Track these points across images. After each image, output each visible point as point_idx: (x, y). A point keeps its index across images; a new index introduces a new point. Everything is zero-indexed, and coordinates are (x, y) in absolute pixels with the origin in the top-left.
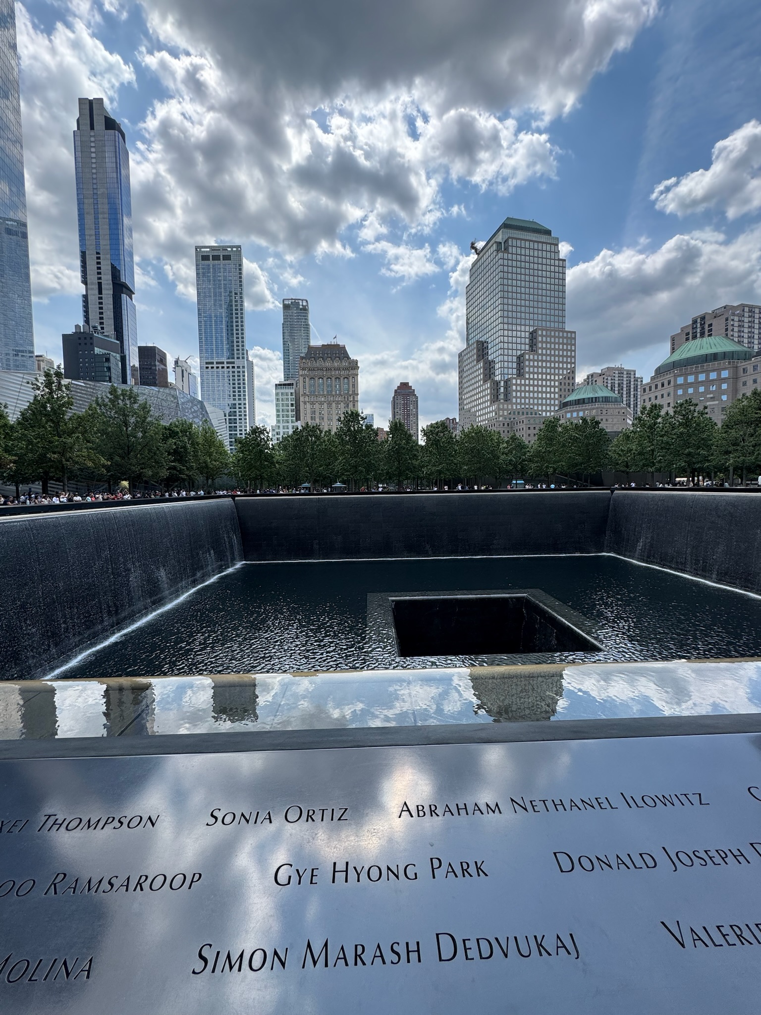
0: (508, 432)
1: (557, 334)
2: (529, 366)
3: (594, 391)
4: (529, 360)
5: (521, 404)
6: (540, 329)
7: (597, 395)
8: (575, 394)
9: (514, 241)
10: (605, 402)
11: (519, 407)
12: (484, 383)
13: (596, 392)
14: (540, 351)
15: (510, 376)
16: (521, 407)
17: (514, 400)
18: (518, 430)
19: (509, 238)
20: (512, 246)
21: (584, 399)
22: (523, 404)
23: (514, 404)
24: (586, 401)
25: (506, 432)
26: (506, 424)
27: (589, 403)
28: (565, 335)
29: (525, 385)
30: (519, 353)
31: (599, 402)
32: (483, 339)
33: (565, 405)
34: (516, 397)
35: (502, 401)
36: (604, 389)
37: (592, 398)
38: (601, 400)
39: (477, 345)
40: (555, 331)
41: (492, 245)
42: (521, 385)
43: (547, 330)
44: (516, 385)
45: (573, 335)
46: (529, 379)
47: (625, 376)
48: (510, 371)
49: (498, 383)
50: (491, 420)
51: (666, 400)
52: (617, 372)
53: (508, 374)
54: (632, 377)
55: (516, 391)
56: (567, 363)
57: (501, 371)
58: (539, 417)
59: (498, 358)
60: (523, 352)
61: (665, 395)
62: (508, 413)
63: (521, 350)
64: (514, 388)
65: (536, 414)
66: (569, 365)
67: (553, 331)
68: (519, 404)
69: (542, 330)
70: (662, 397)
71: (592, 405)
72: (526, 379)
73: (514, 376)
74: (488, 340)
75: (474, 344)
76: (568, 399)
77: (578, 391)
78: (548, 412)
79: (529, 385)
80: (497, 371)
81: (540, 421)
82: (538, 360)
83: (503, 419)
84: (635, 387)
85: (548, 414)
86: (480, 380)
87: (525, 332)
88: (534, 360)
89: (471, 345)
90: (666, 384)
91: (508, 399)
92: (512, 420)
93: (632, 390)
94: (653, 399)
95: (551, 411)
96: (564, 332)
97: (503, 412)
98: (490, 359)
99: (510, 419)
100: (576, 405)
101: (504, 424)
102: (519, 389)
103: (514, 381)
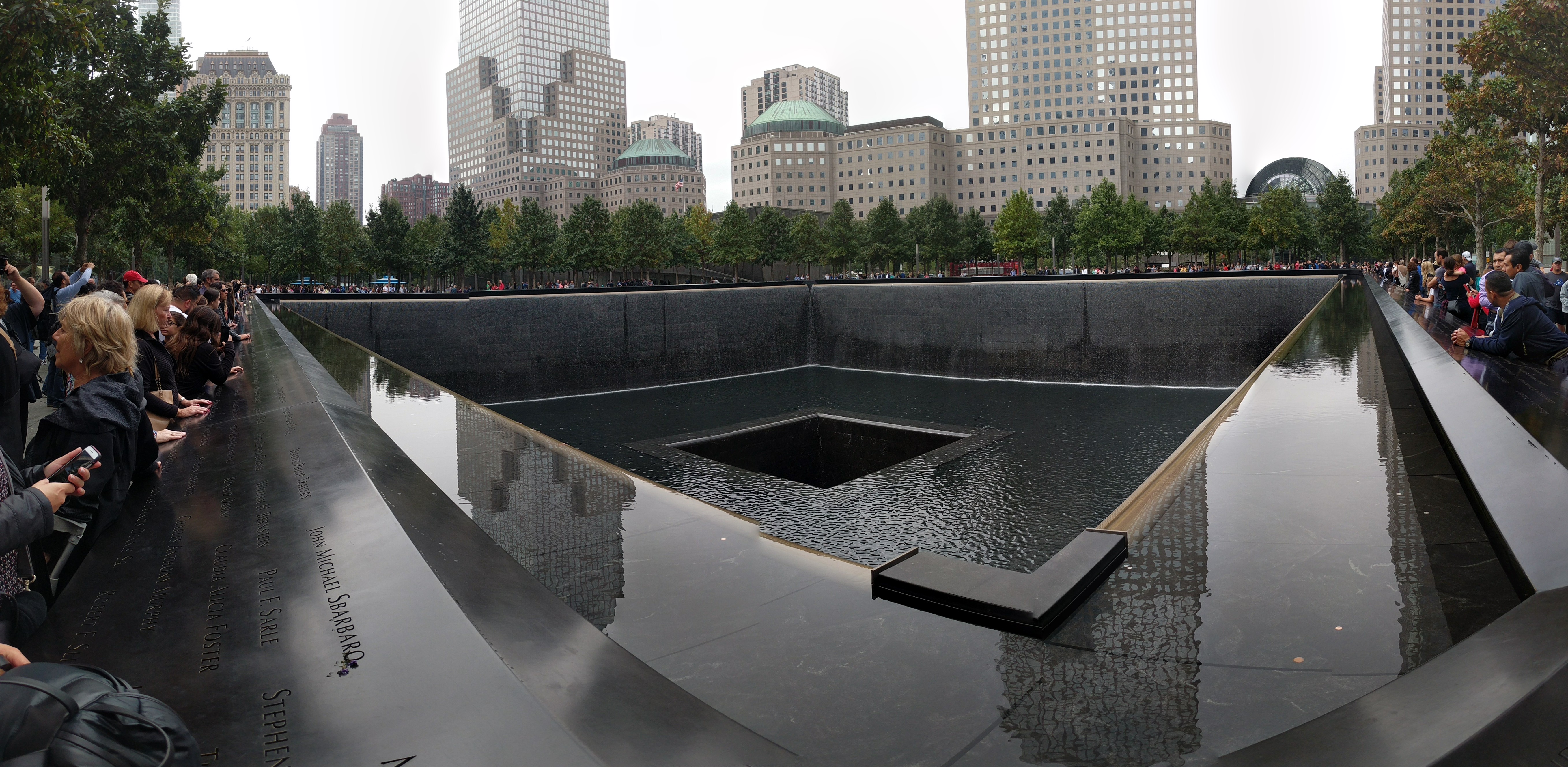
1: (600, 61)
2: (564, 102)
3: (660, 146)
4: (564, 93)
5: (554, 157)
6: (577, 52)
7: (665, 154)
8: (635, 149)
10: (676, 164)
11: (551, 161)
12: (494, 120)
13: (663, 150)
14: (578, 83)
15: (536, 114)
16: (553, 161)
17: (544, 151)
18: (554, 197)
21: (648, 157)
22: (557, 157)
23: (544, 156)
24: (651, 160)
25: (534, 199)
27: (655, 163)
28: (611, 64)
29: (559, 129)
30: (548, 81)
31: (668, 163)
32: (489, 55)
33: (623, 163)
34: (547, 147)
35: (525, 151)
36: (673, 146)
37: (659, 157)
38: (670, 160)
39: (480, 63)
40: (598, 57)
42: (553, 128)
43: (586, 55)
44: (546, 128)
45: (622, 66)
46: (565, 121)
47: (681, 130)
48: (536, 106)
49: (517, 124)
50: (509, 180)
51: (763, 170)
52: (671, 123)
53: (533, 111)
54: (689, 132)
55: (547, 137)
56: (615, 103)
57: (522, 105)
58: (584, 179)
59: (515, 86)
60: (553, 81)
61: (762, 164)
62: (535, 170)
63: (550, 77)
64: (543, 132)
65: (575, 174)
66: (618, 107)
67: (595, 56)
68: (551, 157)
69: (581, 53)
70: (758, 166)
71: (660, 167)
72: (559, 121)
73: (542, 115)
74: (497, 58)
75: (473, 60)
76: (624, 156)
77: (638, 144)
78: (587, 171)
79: (565, 130)
80: (516, 105)
81: (586, 185)
82: (575, 95)
83: (529, 180)
84: (694, 146)
85: (587, 174)
86: (488, 116)
87: (556, 52)
88: (570, 95)
89: (470, 62)
90: (762, 149)
91: (533, 149)
92: (542, 180)
93: (690, 149)
94: (747, 167)
95: (589, 170)
96: (609, 59)
97: (528, 168)
98: (502, 85)
99: (539, 179)
100: (637, 164)
101: (530, 187)
102: (550, 134)
103: (543, 122)
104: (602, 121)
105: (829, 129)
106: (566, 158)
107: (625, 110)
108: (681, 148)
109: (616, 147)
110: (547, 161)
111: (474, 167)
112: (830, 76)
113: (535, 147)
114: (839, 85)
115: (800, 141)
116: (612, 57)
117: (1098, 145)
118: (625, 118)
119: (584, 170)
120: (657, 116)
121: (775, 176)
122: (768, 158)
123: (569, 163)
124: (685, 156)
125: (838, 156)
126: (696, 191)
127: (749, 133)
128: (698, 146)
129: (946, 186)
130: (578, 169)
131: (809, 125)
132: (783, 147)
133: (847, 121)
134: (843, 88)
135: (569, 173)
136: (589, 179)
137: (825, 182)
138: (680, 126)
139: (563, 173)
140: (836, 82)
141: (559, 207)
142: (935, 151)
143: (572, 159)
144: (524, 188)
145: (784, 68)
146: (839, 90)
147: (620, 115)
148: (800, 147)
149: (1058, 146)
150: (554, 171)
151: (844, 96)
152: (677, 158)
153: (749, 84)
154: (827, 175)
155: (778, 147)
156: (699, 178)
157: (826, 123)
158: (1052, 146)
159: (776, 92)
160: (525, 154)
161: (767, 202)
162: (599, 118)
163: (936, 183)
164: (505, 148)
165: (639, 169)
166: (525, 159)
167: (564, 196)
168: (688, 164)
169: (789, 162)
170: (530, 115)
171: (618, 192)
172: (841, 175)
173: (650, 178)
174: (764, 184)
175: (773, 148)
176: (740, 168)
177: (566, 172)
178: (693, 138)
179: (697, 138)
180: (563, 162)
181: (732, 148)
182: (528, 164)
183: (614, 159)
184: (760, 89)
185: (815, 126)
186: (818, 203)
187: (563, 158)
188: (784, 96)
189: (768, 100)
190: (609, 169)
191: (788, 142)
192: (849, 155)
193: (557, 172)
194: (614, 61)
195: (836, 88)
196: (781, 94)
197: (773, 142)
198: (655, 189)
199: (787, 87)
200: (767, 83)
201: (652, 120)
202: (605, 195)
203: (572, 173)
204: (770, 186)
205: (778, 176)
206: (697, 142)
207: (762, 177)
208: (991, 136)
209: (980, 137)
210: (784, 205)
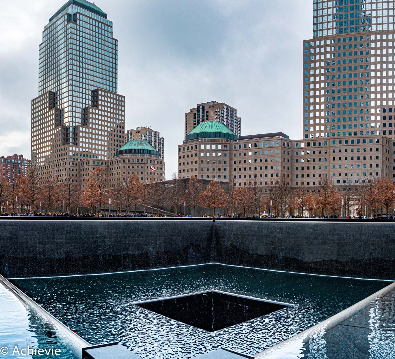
0: (76, 170)
1: (112, 96)
2: (92, 118)
3: (141, 144)
4: (92, 113)
5: (86, 148)
6: (100, 90)
7: (143, 148)
8: (128, 145)
9: (81, 16)
10: (149, 154)
11: (84, 150)
12: (55, 127)
13: (143, 146)
14: (100, 107)
15: (77, 124)
16: (86, 150)
17: (81, 145)
18: (85, 170)
19: (77, 13)
20: (80, 20)
21: (135, 150)
23: (81, 147)
24: (136, 151)
25: (75, 170)
26: (75, 164)
27: (138, 153)
28: (117, 97)
29: (89, 133)
30: (84, 106)
31: (145, 153)
32: (54, 91)
33: (122, 152)
34: (82, 142)
35: (71, 144)
36: (148, 144)
37: (141, 150)
38: (146, 152)
39: (49, 95)
40: (111, 93)
41: (64, 15)
42: (86, 132)
43: (105, 92)
44: (82, 132)
45: (123, 99)
46: (92, 128)
47: (153, 135)
48: (77, 120)
49: (67, 129)
50: (62, 159)
51: (194, 159)
52: (148, 132)
53: (76, 122)
54: (157, 137)
55: (82, 137)
56: (119, 119)
57: (70, 119)
58: (101, 160)
59: (67, 108)
60: (87, 106)
61: (194, 155)
62: (76, 155)
63: (85, 104)
64: (81, 134)
65: (97, 157)
66: (120, 122)
67: (109, 92)
68: (84, 148)
69: (102, 91)
70: (192, 156)
71: (141, 155)
72: (89, 128)
73: (80, 125)
74: (58, 92)
75: (46, 93)
76: (123, 148)
77: (130, 142)
78: (103, 156)
79: (92, 133)
80: (67, 119)
81: (102, 164)
82: (98, 114)
83: (72, 159)
84: (159, 144)
85: (103, 157)
86: (52, 125)
87: (89, 90)
88: (95, 114)
89: (44, 94)
90: (194, 147)
91: (76, 143)
92: (79, 160)
93: (157, 146)
94: (186, 157)
95: (104, 156)
96: (117, 95)
97: (72, 154)
98: (60, 108)
99: (77, 159)
100: (129, 153)
101: (73, 163)
102: (84, 135)
103: (81, 129)
104: (112, 129)
105: (229, 137)
106: (92, 149)
107: (124, 123)
108: (153, 145)
109: (118, 143)
110: (82, 150)
111: (44, 152)
112: (232, 108)
113: (76, 142)
114: (236, 113)
115: (214, 144)
116: (118, 94)
117: (370, 151)
118: (123, 128)
119: (101, 155)
120: (141, 127)
121: (200, 162)
122: (197, 152)
123: (93, 151)
124: (154, 150)
125: (234, 152)
126: (159, 169)
127: (189, 138)
128: (161, 145)
129: (290, 170)
130: (98, 155)
131: (219, 135)
132: (205, 147)
133: (240, 134)
134: (238, 115)
135: (94, 157)
136: (104, 160)
137: (227, 166)
138: (153, 133)
139: (90, 157)
140: (234, 112)
141: (87, 175)
142: (284, 151)
143: (95, 149)
144: (69, 164)
145: (208, 103)
146: (236, 116)
147: (121, 126)
148: (214, 147)
149: (349, 150)
150: (86, 156)
151: (238, 120)
152: (150, 151)
153: (189, 112)
154: (228, 162)
155: (202, 147)
156: (161, 162)
157: (228, 134)
158: (346, 151)
159: (203, 116)
160: (71, 146)
161: (196, 176)
162: (110, 127)
163: (284, 168)
164: (60, 143)
165: (129, 156)
166: (71, 148)
167: (90, 169)
168: (156, 155)
169: (208, 155)
170: (74, 125)
171: (119, 168)
172: (235, 162)
173: (136, 161)
174: (195, 166)
175: (200, 146)
176: (182, 157)
177: (92, 156)
178: (159, 140)
179: (161, 140)
180: (90, 151)
181: (179, 146)
182: (72, 151)
183: (117, 150)
184: (195, 114)
185: (222, 136)
186: (222, 177)
187: (91, 149)
188: (207, 119)
189: (199, 121)
190: (114, 156)
191: (208, 144)
192: (240, 152)
193: (87, 156)
194: (119, 96)
195: (234, 115)
196: (205, 117)
197: (200, 144)
198: (138, 167)
199: (209, 114)
200: (199, 111)
201: (138, 129)
202: (111, 169)
203: (95, 157)
204: (197, 167)
205: (202, 162)
206: (161, 142)
207: (194, 162)
208: (314, 144)
209: (308, 144)
210: (205, 178)
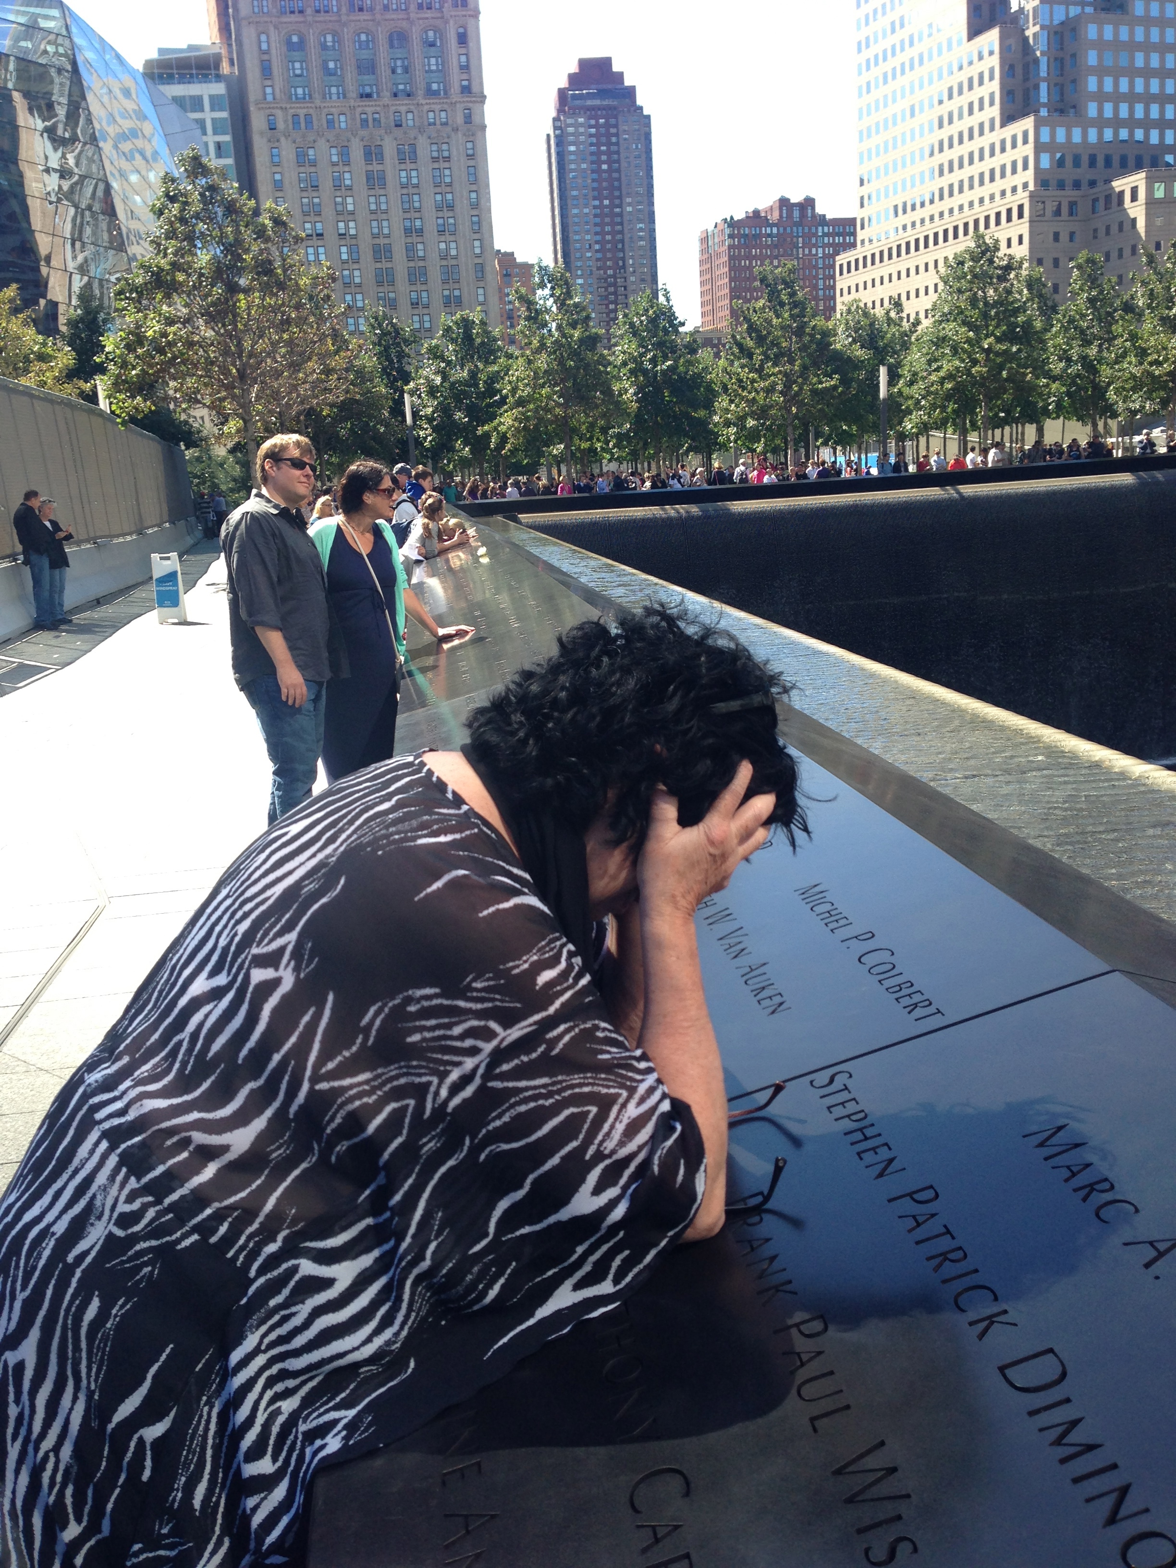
0: (1072, 237)
5: (1117, 123)
11: (1109, 133)
15: (1075, 11)
16: (1116, 134)
17: (1092, 110)
22: (1123, 123)
23: (1093, 123)
25: (1064, 238)
26: (1064, 207)
29: (1132, 46)
34: (1100, 96)
35: (1044, 112)
42: (1116, 45)
44: (1100, 45)
46: (1147, 21)
50: (1003, 193)
55: (1101, 71)
62: (1069, 163)
64: (1092, 58)
68: (1108, 123)
72: (1133, 22)
73: (1090, 10)
79: (1147, 47)
83: (1051, 189)
91: (1065, 105)
92: (1086, 187)
99: (1077, 185)
102: (1108, 60)
103: (1092, 31)
110: (1100, 134)
113: (1072, 98)
143: (1162, 124)
150: (1116, 162)
160: (1045, 122)
164: (994, 111)
170: (1060, 14)
182: (1052, 147)
187: (1140, 124)
193: (1123, 164)
